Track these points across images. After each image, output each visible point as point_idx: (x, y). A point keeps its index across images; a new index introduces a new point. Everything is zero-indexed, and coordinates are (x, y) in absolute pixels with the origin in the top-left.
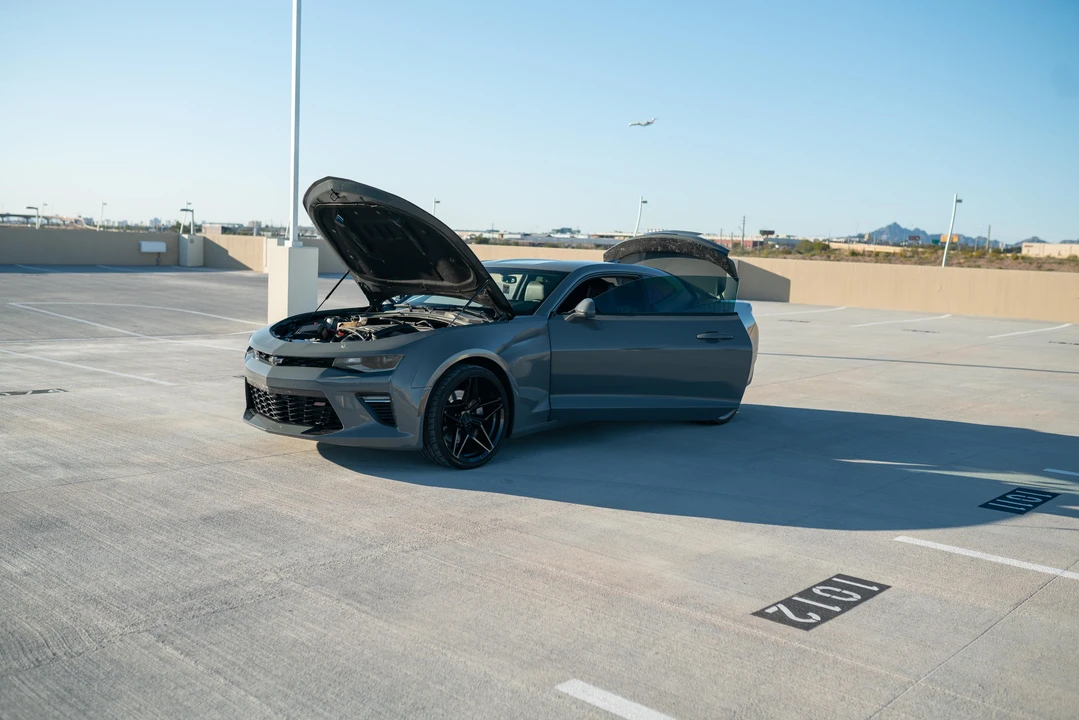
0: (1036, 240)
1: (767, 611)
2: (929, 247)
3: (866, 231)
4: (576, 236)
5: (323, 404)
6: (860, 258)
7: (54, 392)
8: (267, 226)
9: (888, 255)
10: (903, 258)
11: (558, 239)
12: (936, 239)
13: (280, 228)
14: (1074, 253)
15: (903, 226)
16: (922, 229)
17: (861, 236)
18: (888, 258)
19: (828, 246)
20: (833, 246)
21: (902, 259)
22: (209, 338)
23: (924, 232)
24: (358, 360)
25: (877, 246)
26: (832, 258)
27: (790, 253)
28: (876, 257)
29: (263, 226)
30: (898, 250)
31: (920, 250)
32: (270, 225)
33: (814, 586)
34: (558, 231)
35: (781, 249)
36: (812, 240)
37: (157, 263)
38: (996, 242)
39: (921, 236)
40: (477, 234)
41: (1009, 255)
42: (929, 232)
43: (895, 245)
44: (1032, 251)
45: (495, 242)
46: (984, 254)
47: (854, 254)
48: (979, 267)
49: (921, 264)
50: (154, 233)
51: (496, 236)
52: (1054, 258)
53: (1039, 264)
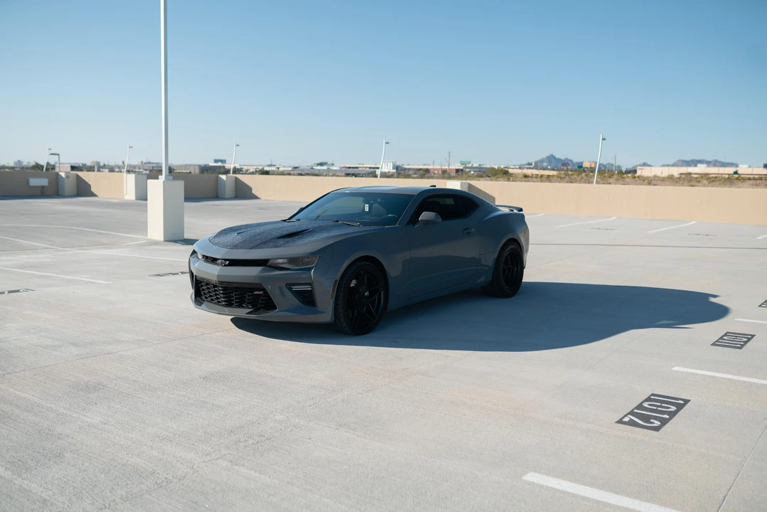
0: (645, 165)
1: (624, 420)
2: (575, 171)
3: (533, 160)
4: (331, 168)
5: (261, 293)
6: (530, 179)
7: (24, 291)
8: (105, 165)
9: (549, 176)
10: (560, 179)
11: (319, 170)
12: (580, 165)
13: (115, 166)
14: (670, 173)
15: (557, 157)
16: (570, 158)
17: (530, 164)
18: (549, 178)
19: (508, 172)
20: (511, 171)
21: (558, 179)
22: (108, 248)
23: (571, 160)
24: (285, 261)
25: (541, 171)
26: (511, 180)
27: (482, 177)
28: (540, 178)
29: (102, 164)
30: (555, 173)
31: (570, 173)
32: (107, 163)
33: (643, 402)
34: (318, 165)
35: (475, 174)
36: (496, 167)
37: (42, 193)
38: (619, 166)
39: (570, 163)
40: (260, 168)
41: (629, 175)
42: (575, 160)
43: (553, 169)
44: (644, 172)
45: (273, 173)
46: (613, 175)
47: (526, 176)
48: (610, 183)
49: (571, 182)
50: (19, 171)
51: (274, 168)
52: (658, 177)
53: (650, 181)
